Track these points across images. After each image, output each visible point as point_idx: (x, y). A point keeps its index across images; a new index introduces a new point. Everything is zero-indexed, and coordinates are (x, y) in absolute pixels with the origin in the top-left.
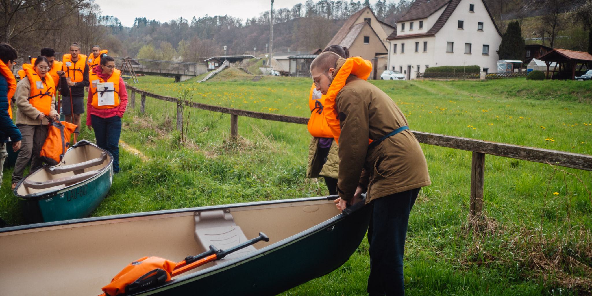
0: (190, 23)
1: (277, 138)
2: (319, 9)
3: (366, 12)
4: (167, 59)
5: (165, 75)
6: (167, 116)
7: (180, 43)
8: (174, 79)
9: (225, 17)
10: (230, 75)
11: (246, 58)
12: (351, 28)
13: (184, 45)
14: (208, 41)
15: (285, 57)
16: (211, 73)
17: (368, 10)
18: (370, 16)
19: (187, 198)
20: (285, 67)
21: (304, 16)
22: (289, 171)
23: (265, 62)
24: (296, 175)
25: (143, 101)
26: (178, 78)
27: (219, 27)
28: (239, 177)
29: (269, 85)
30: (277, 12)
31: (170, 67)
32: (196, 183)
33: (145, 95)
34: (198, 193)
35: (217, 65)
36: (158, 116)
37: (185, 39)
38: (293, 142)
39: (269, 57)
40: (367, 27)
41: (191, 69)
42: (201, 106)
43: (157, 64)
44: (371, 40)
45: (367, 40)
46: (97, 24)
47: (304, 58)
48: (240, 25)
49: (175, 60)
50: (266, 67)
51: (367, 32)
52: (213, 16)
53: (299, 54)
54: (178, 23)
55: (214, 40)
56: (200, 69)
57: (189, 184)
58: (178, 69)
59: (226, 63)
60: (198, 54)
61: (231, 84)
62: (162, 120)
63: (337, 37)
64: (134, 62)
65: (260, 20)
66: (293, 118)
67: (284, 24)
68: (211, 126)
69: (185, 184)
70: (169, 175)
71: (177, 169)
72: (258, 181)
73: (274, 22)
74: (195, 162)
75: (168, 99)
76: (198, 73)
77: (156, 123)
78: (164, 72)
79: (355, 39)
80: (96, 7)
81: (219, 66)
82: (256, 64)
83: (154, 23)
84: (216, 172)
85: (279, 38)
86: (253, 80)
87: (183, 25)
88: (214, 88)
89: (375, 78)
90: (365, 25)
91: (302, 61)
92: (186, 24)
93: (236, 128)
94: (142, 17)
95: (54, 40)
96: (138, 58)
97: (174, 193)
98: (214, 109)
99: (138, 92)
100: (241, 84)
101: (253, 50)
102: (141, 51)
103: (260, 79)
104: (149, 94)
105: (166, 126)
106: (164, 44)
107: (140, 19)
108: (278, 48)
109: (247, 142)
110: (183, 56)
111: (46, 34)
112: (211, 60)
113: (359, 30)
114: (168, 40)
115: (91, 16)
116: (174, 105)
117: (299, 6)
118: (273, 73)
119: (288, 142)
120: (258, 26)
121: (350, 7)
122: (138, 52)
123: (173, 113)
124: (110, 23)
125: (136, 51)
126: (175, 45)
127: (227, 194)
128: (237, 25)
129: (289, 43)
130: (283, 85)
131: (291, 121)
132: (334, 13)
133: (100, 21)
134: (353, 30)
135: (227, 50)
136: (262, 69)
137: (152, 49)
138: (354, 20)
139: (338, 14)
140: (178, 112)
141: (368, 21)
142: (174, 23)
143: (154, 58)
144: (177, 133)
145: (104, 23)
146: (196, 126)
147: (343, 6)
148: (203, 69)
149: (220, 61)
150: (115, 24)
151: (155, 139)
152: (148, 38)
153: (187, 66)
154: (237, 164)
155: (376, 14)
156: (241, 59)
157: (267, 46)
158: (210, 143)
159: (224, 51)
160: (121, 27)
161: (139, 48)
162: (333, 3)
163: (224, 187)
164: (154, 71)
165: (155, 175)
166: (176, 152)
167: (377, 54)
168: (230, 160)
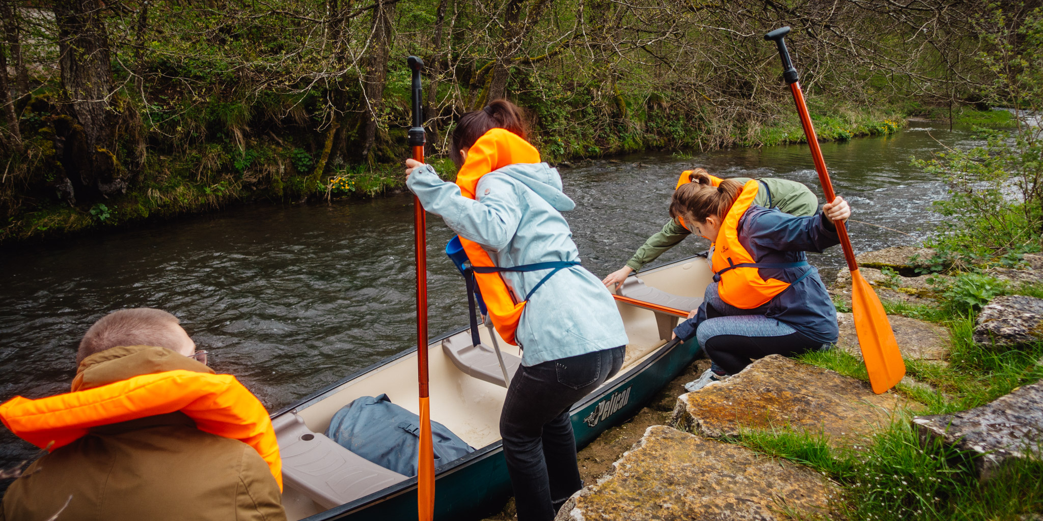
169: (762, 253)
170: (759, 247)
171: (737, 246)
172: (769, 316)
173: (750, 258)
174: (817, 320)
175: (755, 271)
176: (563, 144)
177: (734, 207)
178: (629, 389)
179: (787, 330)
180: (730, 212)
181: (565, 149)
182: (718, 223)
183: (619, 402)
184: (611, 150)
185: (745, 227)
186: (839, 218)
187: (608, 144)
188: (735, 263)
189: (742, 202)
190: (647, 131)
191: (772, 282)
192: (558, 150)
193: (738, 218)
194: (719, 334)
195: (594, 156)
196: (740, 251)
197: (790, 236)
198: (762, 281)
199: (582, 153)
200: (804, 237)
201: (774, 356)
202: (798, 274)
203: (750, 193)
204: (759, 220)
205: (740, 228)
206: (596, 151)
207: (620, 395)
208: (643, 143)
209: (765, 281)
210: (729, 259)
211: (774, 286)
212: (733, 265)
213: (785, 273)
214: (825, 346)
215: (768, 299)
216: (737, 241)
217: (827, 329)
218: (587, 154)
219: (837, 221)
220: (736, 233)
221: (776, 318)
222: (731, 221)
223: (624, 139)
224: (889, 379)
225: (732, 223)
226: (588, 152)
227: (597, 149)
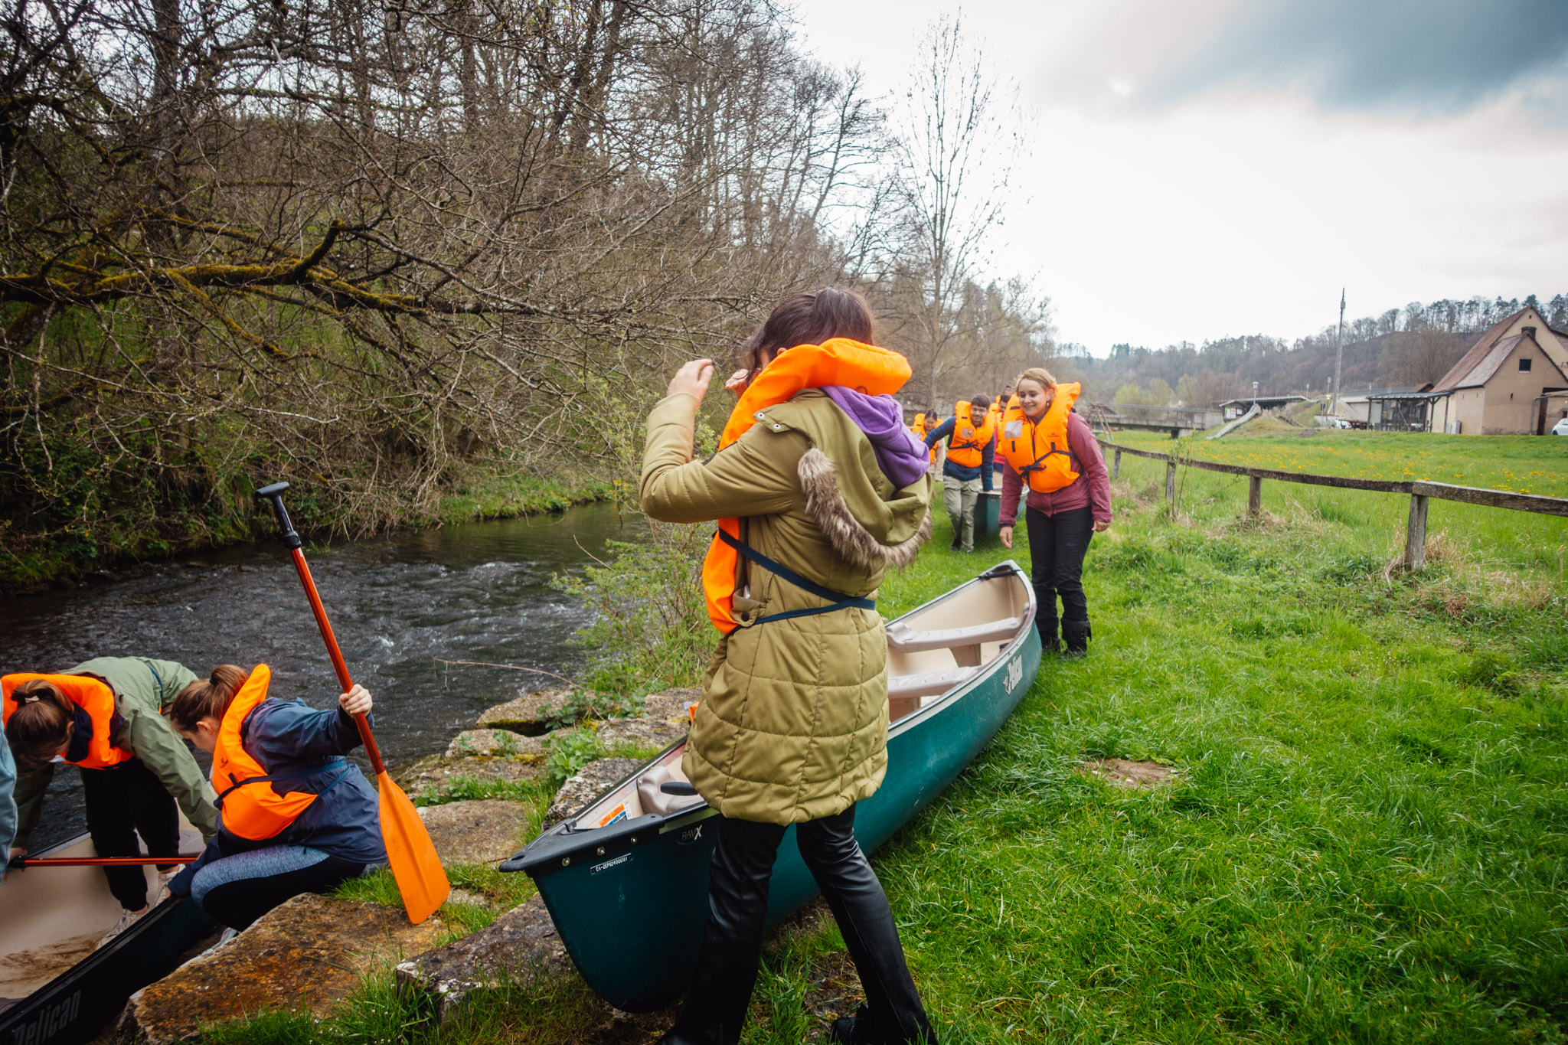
0: (1198, 349)
1: (1326, 515)
2: (1432, 317)
3: (1526, 316)
4: (1159, 405)
5: (1156, 429)
6: (1151, 480)
7: (1181, 380)
8: (1169, 435)
9: (1258, 337)
10: (1261, 428)
11: (1291, 400)
12: (1493, 346)
13: (1186, 383)
14: (1228, 375)
15: (1363, 399)
16: (1230, 426)
17: (1531, 313)
18: (1535, 322)
19: (1173, 589)
20: (1362, 415)
21: (1401, 329)
22: (1341, 562)
23: (1323, 406)
24: (1353, 568)
25: (1117, 459)
26: (1175, 432)
27: (1248, 354)
28: (1258, 567)
29: (1330, 443)
30: (1351, 325)
31: (1163, 417)
32: (1188, 570)
33: (1119, 450)
34: (1190, 583)
35: (1240, 412)
36: (1140, 481)
37: (1190, 374)
38: (1357, 523)
39: (1333, 399)
40: (1528, 342)
41: (1197, 419)
42: (1203, 465)
43: (1144, 413)
44: (1533, 365)
45: (1525, 365)
46: (1055, 356)
47: (1397, 400)
48: (1284, 349)
49: (1171, 406)
50: (1325, 415)
51: (1527, 351)
52: (1237, 337)
53: (1389, 393)
54: (1179, 349)
55: (1237, 373)
56: (1211, 418)
57: (1177, 570)
58: (1175, 419)
59: (1256, 409)
60: (1210, 396)
61: (1262, 442)
62: (1143, 485)
63: (1465, 363)
64: (1108, 410)
65: (1320, 339)
66: (1353, 481)
67: (1364, 343)
68: (1220, 497)
69: (1171, 571)
70: (1149, 558)
71: (1161, 550)
72: (1288, 573)
73: (1344, 342)
74: (1189, 542)
75: (1153, 456)
76: (1207, 425)
77: (1134, 491)
78: (1153, 423)
79: (1502, 365)
80: (1054, 329)
81: (1245, 413)
82: (1308, 411)
83: (1141, 352)
84: (1220, 559)
85: (1355, 368)
86: (1302, 435)
87: (1188, 352)
88: (1232, 448)
89: (1541, 431)
90: (1523, 339)
91: (1394, 404)
92: (1193, 351)
93: (1258, 496)
94: (1123, 343)
95: (994, 380)
96: (1115, 403)
97: (1156, 582)
98: (1224, 468)
99: (1111, 446)
100: (1279, 442)
101: (1304, 388)
102: (1119, 393)
103: (1314, 433)
104: (1126, 450)
105: (1150, 494)
106: (1155, 382)
107: (1120, 347)
108: (1350, 384)
109: (1276, 519)
110: (1186, 399)
111: (983, 373)
112: (1231, 405)
113: (1510, 348)
114: (1162, 376)
115: (1048, 345)
116: (1163, 464)
117: (1394, 313)
118: (1338, 423)
119: (1346, 522)
120: (1317, 349)
121: (1496, 311)
122: (1114, 395)
123: (1162, 478)
124: (1074, 354)
125: (1112, 394)
126: (1173, 384)
127: (1235, 588)
128: (1279, 349)
129: (1371, 375)
130: (1356, 443)
131: (1349, 486)
132: (1462, 322)
133: (1060, 350)
134: (1498, 348)
135: (1259, 389)
136: (1319, 419)
137: (1137, 390)
138: (1500, 332)
139: (1468, 321)
140: (1168, 474)
141: (1530, 333)
142: (1172, 351)
143: (1138, 403)
144: (1164, 503)
145: (1065, 354)
146: (1196, 496)
147: (1481, 308)
148: (1217, 418)
149: (1246, 407)
150: (1082, 355)
151: (1132, 512)
152: (1131, 373)
153: (1190, 415)
154: (1254, 548)
155: (1549, 319)
156: (1282, 404)
157: (1329, 380)
158: (1216, 519)
159: (1253, 390)
160: (1090, 359)
161: (1117, 388)
162: (1461, 305)
163: (1230, 578)
164: (1138, 423)
165: (1128, 557)
166: (1161, 529)
167: (1546, 390)
168: (1245, 542)
169: (273, 762)
170: (269, 755)
171: (240, 755)
172: (292, 844)
173: (259, 769)
174: (354, 835)
175: (266, 786)
176: (95, 542)
177: (233, 704)
178: (78, 994)
179: (317, 857)
180: (229, 712)
181: (100, 548)
182: (216, 727)
183: (57, 1019)
184: (191, 544)
185: (251, 730)
186: (358, 710)
187: (186, 534)
188: (240, 780)
189: (245, 695)
190: (257, 512)
191: (292, 796)
192: (84, 552)
193: (240, 717)
194: (221, 882)
195: (159, 557)
196: (245, 763)
197: (306, 737)
198: (278, 798)
199: (135, 553)
200: (322, 737)
201: (300, 896)
202: (326, 781)
203: (257, 682)
204: (268, 720)
205: (244, 731)
206: (161, 549)
207: (58, 1008)
208: (251, 530)
209: (283, 796)
210: (231, 776)
211: (298, 801)
212: (237, 783)
213: (309, 782)
214: (368, 867)
215: (289, 819)
216: (240, 749)
217: (371, 843)
218: (146, 554)
219: (357, 715)
220: (238, 737)
221: (302, 845)
222: (231, 723)
223: (215, 526)
224: (430, 902)
225: (232, 726)
226: (148, 550)
227: (164, 545)
